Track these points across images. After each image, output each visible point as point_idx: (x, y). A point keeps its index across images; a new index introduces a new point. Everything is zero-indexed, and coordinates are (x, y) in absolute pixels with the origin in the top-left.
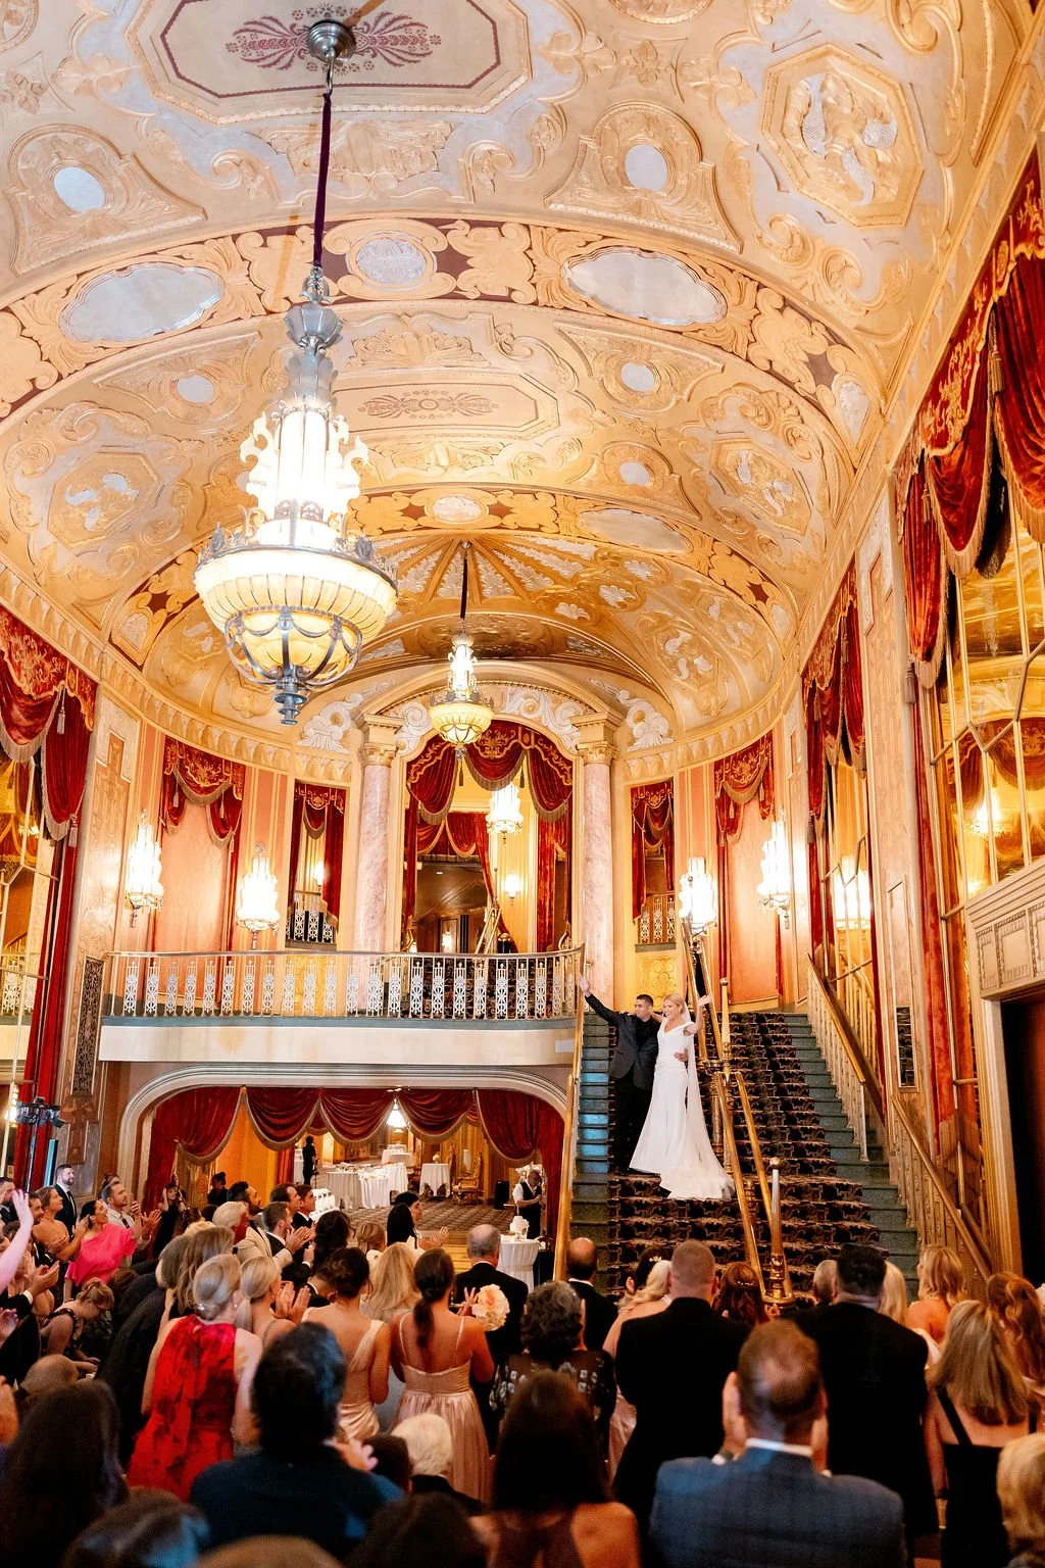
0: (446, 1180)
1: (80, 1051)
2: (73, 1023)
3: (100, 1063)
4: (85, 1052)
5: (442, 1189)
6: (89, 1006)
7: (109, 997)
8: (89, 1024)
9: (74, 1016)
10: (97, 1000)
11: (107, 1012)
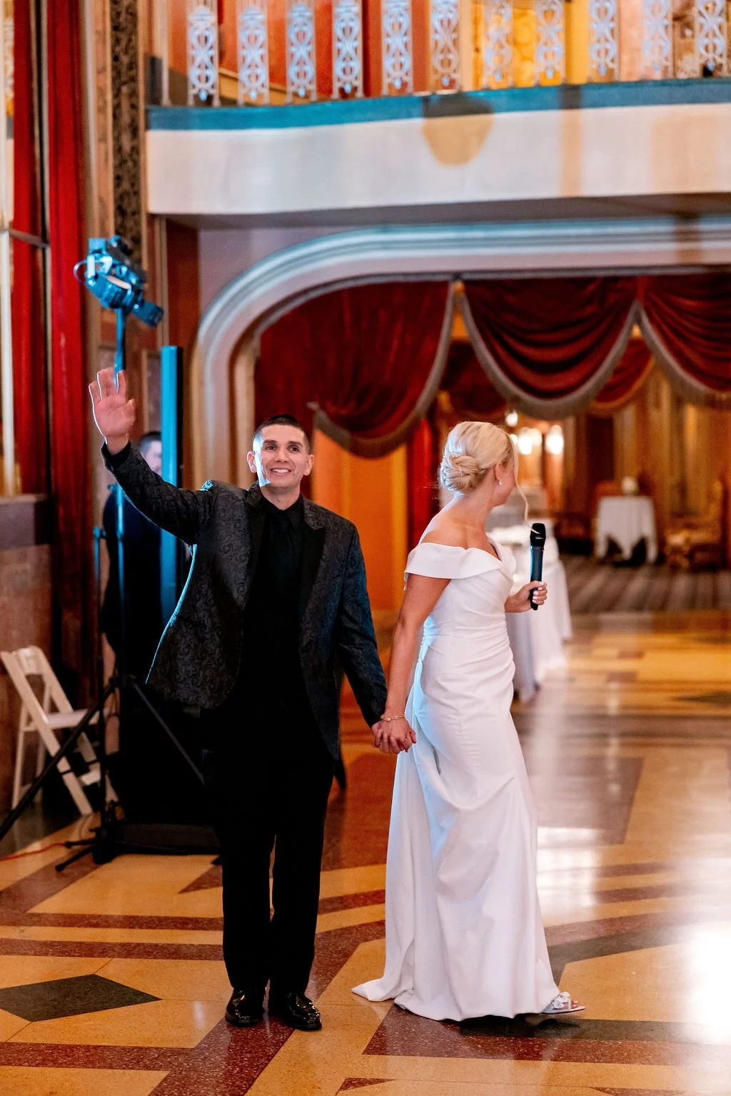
0: (648, 529)
1: (118, 179)
2: (101, 110)
3: (152, 217)
4: (126, 185)
5: (641, 547)
6: (122, 74)
7: (153, 63)
8: (126, 119)
9: (101, 92)
10: (133, 65)
11: (154, 98)
